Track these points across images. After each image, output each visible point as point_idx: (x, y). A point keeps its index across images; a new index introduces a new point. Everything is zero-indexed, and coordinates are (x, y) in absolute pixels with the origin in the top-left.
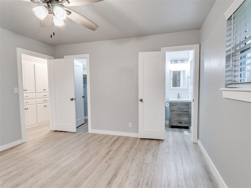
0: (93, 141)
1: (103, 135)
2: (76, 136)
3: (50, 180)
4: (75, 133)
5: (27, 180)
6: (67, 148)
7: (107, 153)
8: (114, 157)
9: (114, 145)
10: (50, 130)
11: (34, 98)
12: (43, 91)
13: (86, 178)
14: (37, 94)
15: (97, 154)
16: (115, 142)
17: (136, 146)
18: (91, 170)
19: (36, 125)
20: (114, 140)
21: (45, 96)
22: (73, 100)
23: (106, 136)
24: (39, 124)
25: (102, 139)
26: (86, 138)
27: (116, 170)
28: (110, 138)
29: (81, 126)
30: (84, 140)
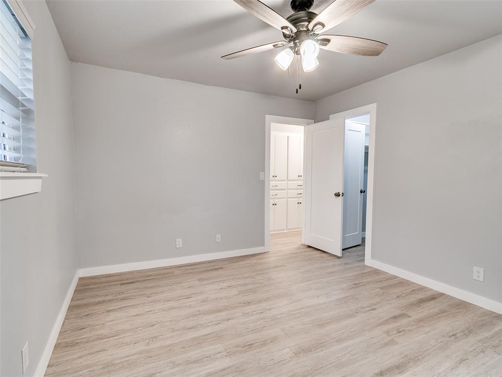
0: (369, 282)
1: (396, 277)
2: (339, 265)
3: (285, 315)
4: (339, 258)
5: (260, 302)
6: (320, 278)
7: (395, 317)
8: (410, 331)
9: (419, 308)
10: (300, 243)
11: (285, 189)
12: (297, 178)
13: (340, 341)
14: (289, 182)
15: (370, 310)
16: (422, 301)
17: (487, 334)
18: (350, 332)
19: (286, 231)
20: (421, 297)
21: (299, 187)
22: (339, 195)
23: (403, 283)
24: (289, 229)
25: (390, 286)
26: (357, 273)
27: (406, 359)
28: (414, 289)
29: (354, 249)
30: (352, 276)
